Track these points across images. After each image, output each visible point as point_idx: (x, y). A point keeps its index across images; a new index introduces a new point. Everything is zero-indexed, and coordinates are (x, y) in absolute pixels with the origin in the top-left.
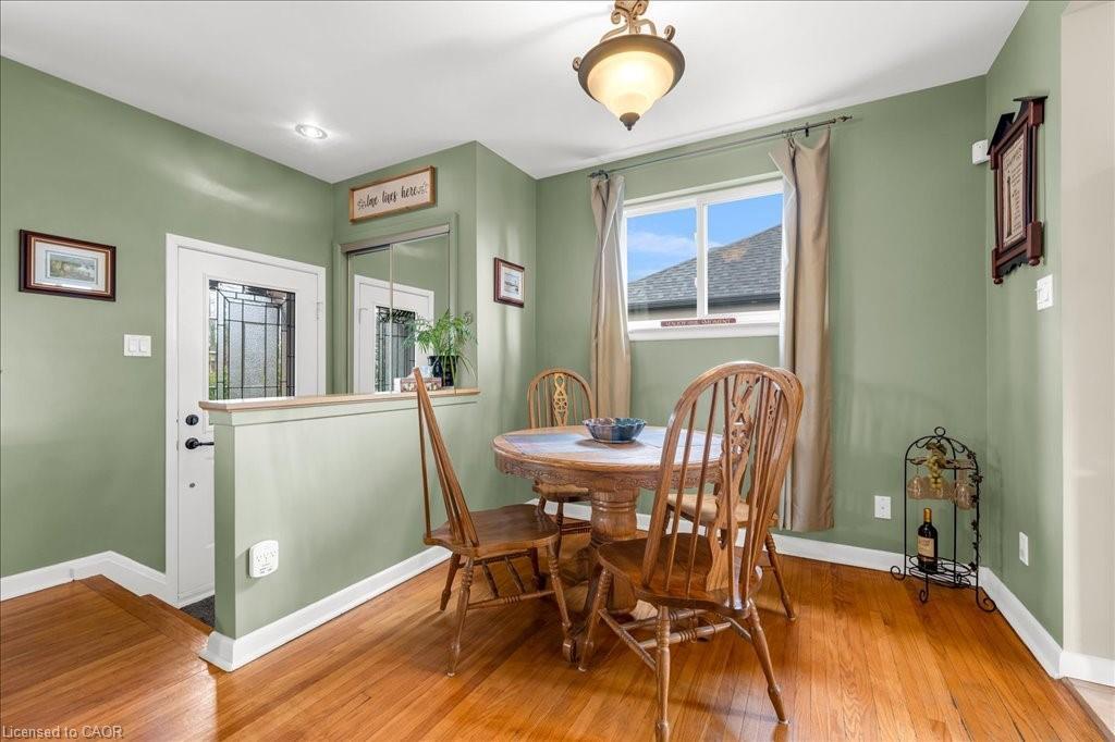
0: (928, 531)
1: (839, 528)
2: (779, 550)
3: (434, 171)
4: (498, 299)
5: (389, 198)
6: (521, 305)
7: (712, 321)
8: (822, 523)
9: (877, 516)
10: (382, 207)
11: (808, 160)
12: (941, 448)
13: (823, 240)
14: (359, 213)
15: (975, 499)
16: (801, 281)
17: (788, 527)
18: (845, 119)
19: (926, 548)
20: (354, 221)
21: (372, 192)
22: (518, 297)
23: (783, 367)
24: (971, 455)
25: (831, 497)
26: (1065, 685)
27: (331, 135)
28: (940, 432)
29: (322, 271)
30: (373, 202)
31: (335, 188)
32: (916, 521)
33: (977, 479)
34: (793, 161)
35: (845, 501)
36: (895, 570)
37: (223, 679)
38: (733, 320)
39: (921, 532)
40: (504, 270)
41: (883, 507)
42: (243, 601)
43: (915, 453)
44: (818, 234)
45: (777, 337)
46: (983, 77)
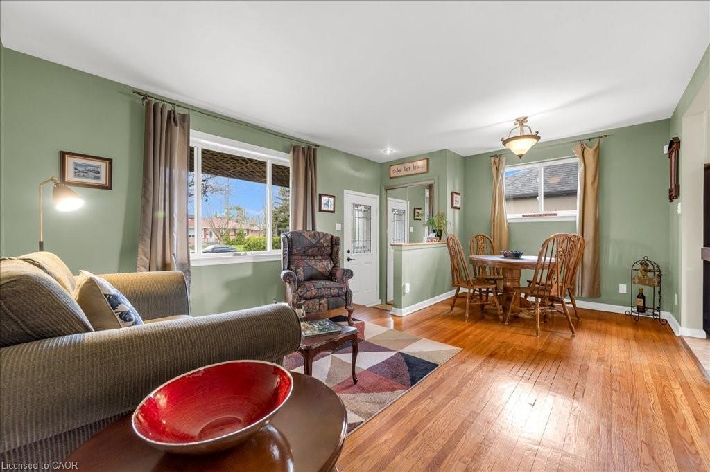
0: (641, 296)
1: (603, 297)
2: (577, 306)
3: (428, 160)
4: (453, 207)
5: (406, 170)
6: (459, 208)
7: (546, 215)
8: (595, 294)
9: (620, 292)
10: (403, 173)
11: (590, 153)
12: (647, 265)
13: (596, 184)
14: (392, 175)
15: (659, 283)
16: (586, 200)
17: (580, 295)
18: (606, 136)
19: (640, 303)
20: (391, 178)
21: (399, 167)
22: (458, 206)
23: (578, 233)
24: (658, 267)
25: (599, 285)
26: (681, 338)
27: (394, 151)
28: (646, 258)
29: (378, 197)
30: (400, 171)
31: (382, 165)
32: (636, 293)
33: (660, 276)
34: (583, 152)
35: (605, 286)
36: (627, 313)
37: (398, 319)
38: (555, 215)
39: (638, 297)
40: (455, 195)
41: (623, 289)
42: (404, 299)
43: (636, 267)
44: (593, 182)
45: (575, 221)
46: (669, 119)
